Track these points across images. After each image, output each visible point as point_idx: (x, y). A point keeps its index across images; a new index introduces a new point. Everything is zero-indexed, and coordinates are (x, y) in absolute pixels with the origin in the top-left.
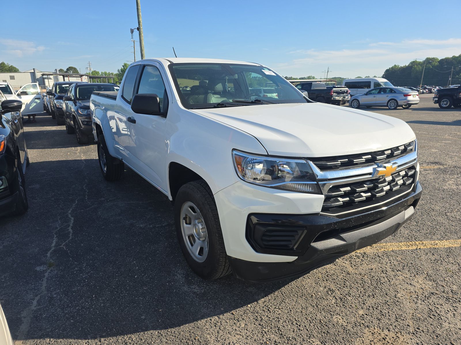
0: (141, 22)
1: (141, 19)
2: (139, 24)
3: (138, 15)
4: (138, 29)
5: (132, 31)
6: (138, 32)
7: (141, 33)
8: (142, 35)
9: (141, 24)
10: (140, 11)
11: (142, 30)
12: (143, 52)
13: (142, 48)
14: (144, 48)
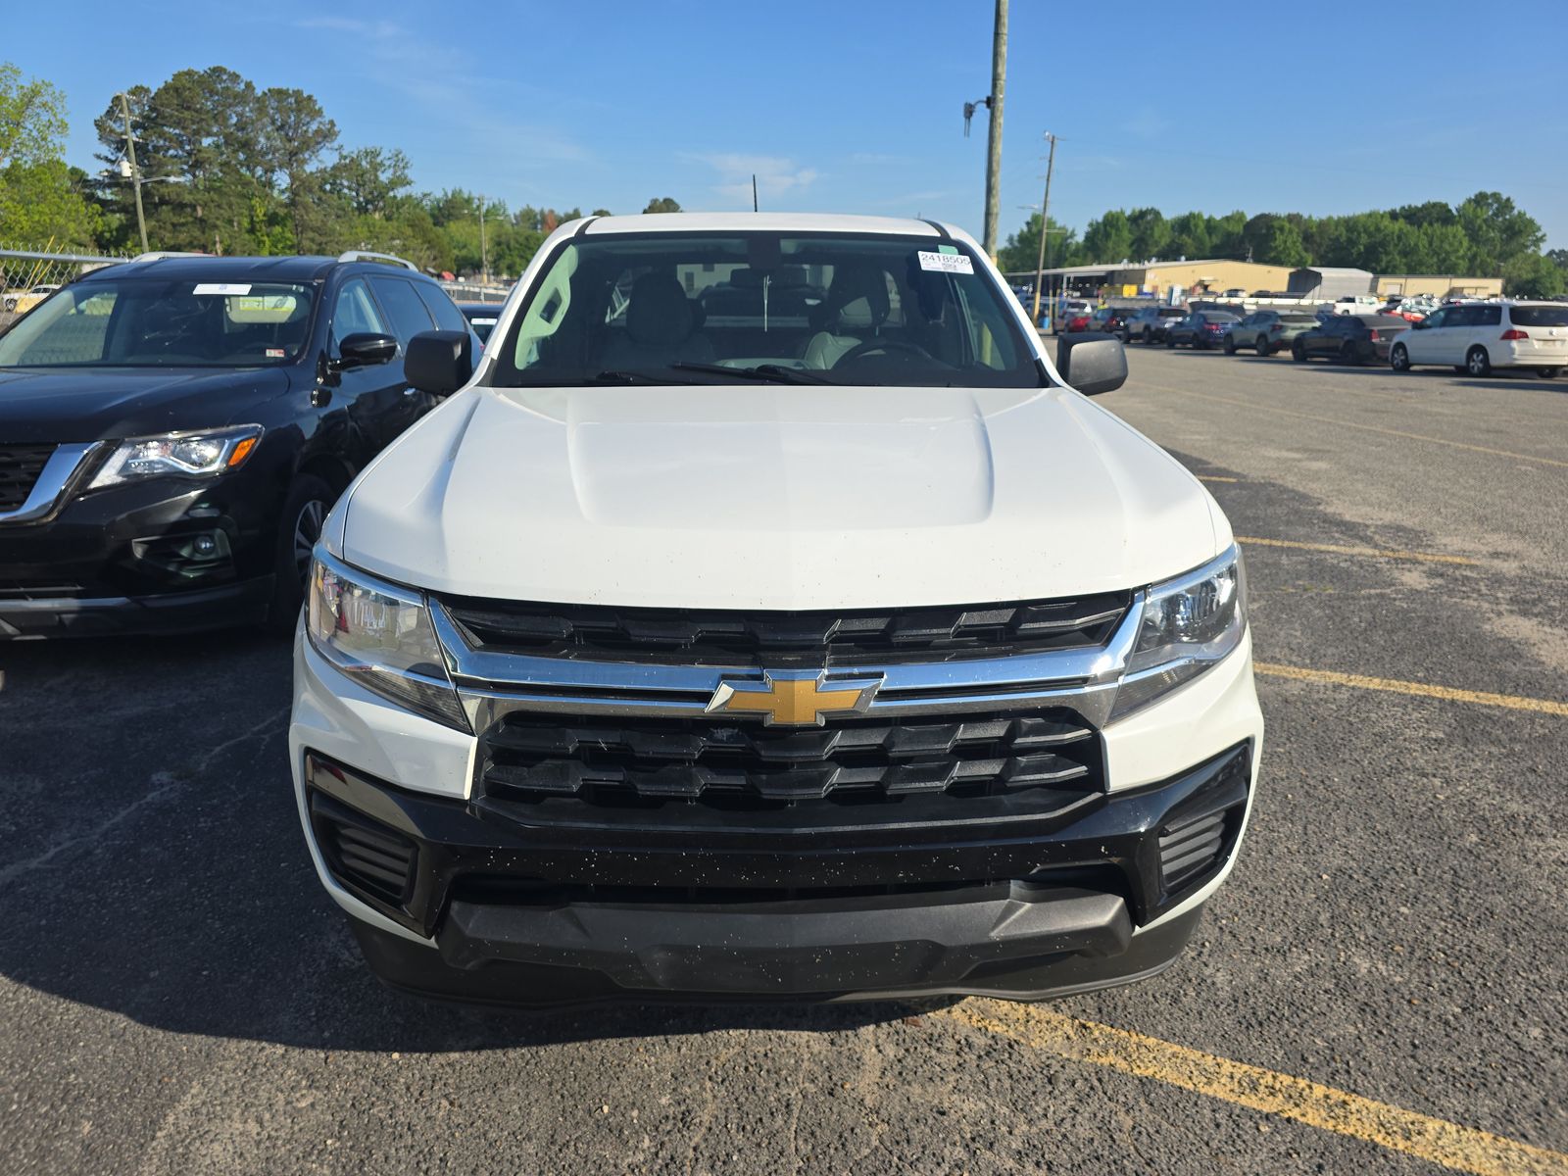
0: (1004, 76)
1: (1002, 69)
2: (995, 86)
3: (996, 55)
4: (990, 102)
5: (969, 111)
6: (988, 111)
7: (998, 114)
8: (1001, 120)
9: (1001, 83)
10: (1005, 38)
11: (1001, 105)
12: (993, 180)
13: (994, 164)
14: (998, 165)
